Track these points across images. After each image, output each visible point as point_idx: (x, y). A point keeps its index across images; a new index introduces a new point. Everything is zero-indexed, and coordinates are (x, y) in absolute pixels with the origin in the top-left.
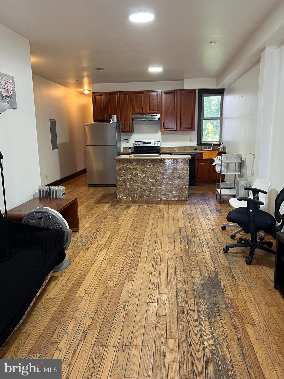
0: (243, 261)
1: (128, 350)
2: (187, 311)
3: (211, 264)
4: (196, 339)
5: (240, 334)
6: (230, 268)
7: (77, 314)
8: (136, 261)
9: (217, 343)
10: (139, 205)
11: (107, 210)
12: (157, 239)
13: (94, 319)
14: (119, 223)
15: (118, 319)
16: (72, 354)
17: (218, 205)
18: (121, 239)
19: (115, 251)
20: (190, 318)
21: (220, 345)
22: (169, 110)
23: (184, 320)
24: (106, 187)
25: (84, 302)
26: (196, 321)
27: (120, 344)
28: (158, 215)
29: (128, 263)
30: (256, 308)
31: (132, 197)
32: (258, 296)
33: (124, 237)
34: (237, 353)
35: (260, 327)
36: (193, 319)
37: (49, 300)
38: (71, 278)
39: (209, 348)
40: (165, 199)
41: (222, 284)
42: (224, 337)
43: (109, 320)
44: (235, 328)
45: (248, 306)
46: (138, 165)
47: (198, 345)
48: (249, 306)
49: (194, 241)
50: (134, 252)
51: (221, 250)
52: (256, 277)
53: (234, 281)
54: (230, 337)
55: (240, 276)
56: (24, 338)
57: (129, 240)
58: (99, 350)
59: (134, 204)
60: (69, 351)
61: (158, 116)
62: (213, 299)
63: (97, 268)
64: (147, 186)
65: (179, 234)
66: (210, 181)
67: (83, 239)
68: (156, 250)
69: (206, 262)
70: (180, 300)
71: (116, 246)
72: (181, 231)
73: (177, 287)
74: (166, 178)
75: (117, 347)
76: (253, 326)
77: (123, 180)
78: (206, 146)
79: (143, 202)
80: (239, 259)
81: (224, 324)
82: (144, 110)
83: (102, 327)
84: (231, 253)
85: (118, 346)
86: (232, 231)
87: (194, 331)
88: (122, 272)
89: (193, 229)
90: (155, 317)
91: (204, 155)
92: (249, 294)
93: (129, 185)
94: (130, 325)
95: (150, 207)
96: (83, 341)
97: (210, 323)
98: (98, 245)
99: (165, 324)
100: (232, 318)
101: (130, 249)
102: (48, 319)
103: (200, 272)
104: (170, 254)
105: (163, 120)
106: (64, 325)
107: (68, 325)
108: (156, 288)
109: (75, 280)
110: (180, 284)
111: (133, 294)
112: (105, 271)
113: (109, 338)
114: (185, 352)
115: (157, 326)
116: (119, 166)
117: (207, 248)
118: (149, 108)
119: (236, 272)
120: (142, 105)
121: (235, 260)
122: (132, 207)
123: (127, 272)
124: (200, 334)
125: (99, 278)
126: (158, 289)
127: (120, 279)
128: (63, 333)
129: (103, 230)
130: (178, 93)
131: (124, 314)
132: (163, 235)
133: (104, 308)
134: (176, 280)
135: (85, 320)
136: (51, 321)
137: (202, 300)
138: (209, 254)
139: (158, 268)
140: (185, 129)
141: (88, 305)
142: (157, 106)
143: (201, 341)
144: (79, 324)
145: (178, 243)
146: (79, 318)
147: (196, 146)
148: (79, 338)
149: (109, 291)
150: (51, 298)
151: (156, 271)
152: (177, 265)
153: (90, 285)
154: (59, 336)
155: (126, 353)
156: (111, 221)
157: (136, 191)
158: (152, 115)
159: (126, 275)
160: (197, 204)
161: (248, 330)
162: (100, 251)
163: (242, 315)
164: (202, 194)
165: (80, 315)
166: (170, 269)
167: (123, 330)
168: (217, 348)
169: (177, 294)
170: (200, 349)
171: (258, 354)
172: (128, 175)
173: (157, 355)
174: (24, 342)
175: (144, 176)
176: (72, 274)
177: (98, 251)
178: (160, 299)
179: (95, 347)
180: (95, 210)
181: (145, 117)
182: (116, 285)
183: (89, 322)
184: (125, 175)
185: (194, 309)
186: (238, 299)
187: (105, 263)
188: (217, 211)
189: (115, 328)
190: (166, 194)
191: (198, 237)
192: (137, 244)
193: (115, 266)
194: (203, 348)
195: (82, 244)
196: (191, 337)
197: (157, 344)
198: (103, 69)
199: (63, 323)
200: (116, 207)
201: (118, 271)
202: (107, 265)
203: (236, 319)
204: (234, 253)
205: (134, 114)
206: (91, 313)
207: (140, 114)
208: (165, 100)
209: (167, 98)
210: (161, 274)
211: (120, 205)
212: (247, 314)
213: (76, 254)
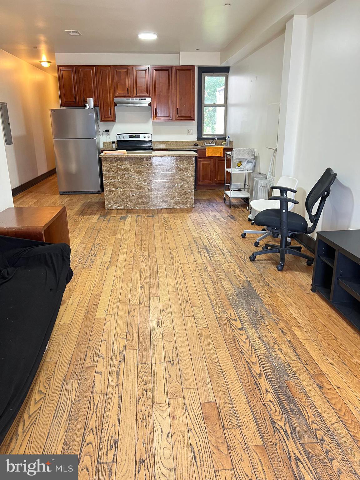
0: (274, 268)
1: (178, 364)
2: (229, 321)
3: (240, 273)
4: (247, 346)
5: (289, 337)
6: (261, 276)
7: (105, 336)
8: (155, 276)
9: (268, 347)
10: (136, 215)
11: (97, 223)
12: (171, 251)
13: (127, 339)
14: (119, 236)
15: (155, 336)
16: (116, 376)
17: (230, 211)
18: (128, 254)
19: (126, 267)
20: (234, 327)
21: (272, 348)
22: (162, 93)
23: (229, 330)
24: (84, 195)
25: (108, 323)
26: (241, 329)
27: (167, 359)
28: (164, 225)
29: (146, 278)
30: (298, 312)
31: (124, 206)
32: (298, 300)
33: (131, 252)
34: (291, 353)
35: (307, 329)
36: (238, 328)
37: (65, 325)
38: (82, 300)
39: (262, 353)
40: (167, 207)
41: (258, 292)
42: (274, 341)
43: (146, 339)
44: (283, 332)
45: (290, 311)
46: (131, 164)
47: (250, 351)
48: (292, 311)
49: (214, 251)
50: (149, 268)
51: (247, 258)
52: (291, 282)
53: (270, 288)
54: (280, 340)
55: (274, 282)
56: (51, 367)
57: (138, 255)
58: (145, 368)
59: (130, 214)
60: (111, 373)
61: (149, 100)
62: (252, 308)
63: (110, 287)
64: (144, 192)
65: (195, 245)
66: (214, 184)
67: (79, 257)
68: (174, 264)
69: (234, 272)
70: (218, 311)
71: (124, 262)
72: (196, 241)
73: (210, 298)
74: (167, 180)
75: (164, 363)
76: (300, 328)
77: (112, 184)
78: (208, 141)
79: (140, 212)
80: (268, 266)
81: (270, 329)
82: (130, 92)
83: (140, 346)
84: (258, 260)
85: (166, 362)
86: (253, 238)
87: (241, 339)
88: (142, 289)
89: (210, 238)
90: (195, 330)
91: (207, 151)
92: (288, 299)
93: (120, 191)
94: (171, 340)
95: (151, 216)
96: (123, 362)
97: (256, 330)
98: (102, 262)
99: (209, 336)
100: (277, 324)
101: (143, 264)
102: (73, 345)
103: (231, 282)
104: (192, 267)
105: (154, 106)
106: (94, 349)
107: (99, 348)
108: (187, 302)
109: (88, 302)
110: (212, 295)
111: (163, 310)
112: (121, 288)
113: (152, 355)
114: (239, 359)
115: (200, 338)
116: (106, 166)
117: (231, 257)
118: (136, 89)
119: (269, 279)
120: (127, 84)
121: (264, 267)
122: (128, 218)
123: (148, 288)
124: (249, 341)
125: (117, 298)
126: (189, 302)
127: (142, 296)
128: (97, 357)
129: (101, 245)
130: (174, 71)
131: (159, 330)
132: (177, 247)
133: (135, 327)
134: (207, 292)
135: (117, 342)
136: (78, 347)
137: (241, 309)
138: (235, 264)
139: (183, 282)
140: (183, 119)
141: (115, 326)
142: (147, 87)
143: (252, 347)
144: (112, 346)
145: (197, 254)
146: (109, 340)
147: (197, 140)
148: (118, 359)
149: (134, 310)
150: (66, 323)
151: (181, 284)
152: (203, 277)
153: (110, 305)
154: (92, 360)
155: (176, 367)
156: (108, 235)
157: (130, 198)
158: (140, 99)
159: (148, 291)
160: (206, 211)
161: (296, 332)
162: (108, 268)
163: (287, 319)
164: (208, 199)
165: (109, 337)
166: (196, 282)
167: (165, 346)
168: (269, 352)
169: (212, 306)
170: (253, 355)
171: (311, 352)
172: (119, 178)
173: (210, 365)
174: (53, 370)
175: (139, 179)
176: (82, 296)
177: (104, 269)
178: (195, 313)
179: (140, 366)
180: (81, 223)
181: (131, 101)
182: (141, 303)
183: (123, 343)
184: (114, 178)
185: (235, 319)
186: (278, 305)
187: (118, 281)
188: (231, 218)
189: (155, 345)
190: (167, 201)
191: (218, 247)
192: (150, 259)
193: (132, 283)
194: (255, 353)
195: (81, 263)
196: (240, 345)
197: (207, 355)
198: (77, 32)
199: (92, 347)
200: (108, 219)
201: (137, 288)
202: (121, 283)
203: (281, 324)
204: (262, 260)
205: (116, 97)
206: (122, 334)
207: (125, 97)
208: (157, 79)
209: (159, 76)
210: (188, 287)
211: (112, 216)
212: (291, 318)
213: (78, 274)
